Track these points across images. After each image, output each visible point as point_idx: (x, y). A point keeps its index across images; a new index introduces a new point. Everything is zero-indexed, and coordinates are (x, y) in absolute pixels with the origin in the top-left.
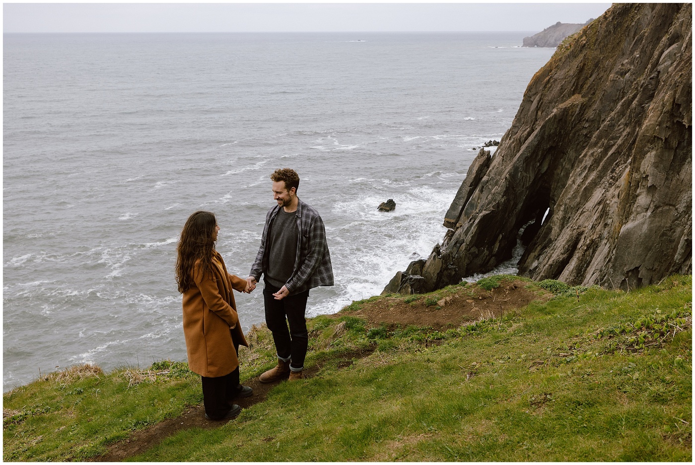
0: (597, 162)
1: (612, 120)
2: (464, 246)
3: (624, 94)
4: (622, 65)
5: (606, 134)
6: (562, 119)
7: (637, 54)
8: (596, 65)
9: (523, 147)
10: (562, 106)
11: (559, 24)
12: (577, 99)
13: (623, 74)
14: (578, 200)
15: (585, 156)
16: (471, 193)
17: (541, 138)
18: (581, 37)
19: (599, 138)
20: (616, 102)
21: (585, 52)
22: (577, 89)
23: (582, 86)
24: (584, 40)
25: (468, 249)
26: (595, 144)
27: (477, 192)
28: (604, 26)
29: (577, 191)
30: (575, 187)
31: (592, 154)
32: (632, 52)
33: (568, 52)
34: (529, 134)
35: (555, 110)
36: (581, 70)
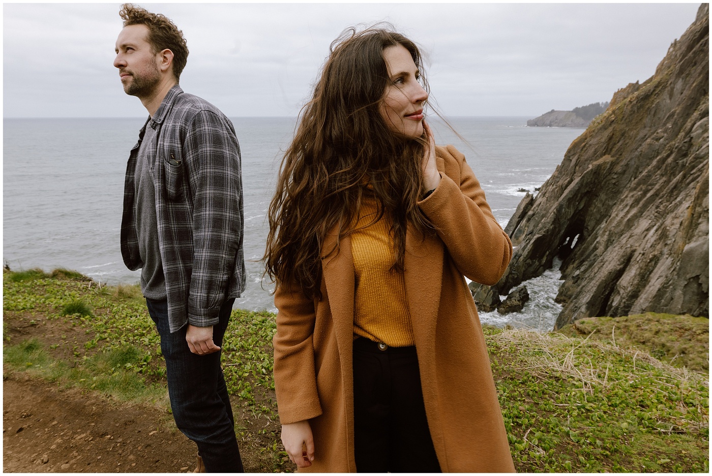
0: (637, 201)
1: (649, 171)
2: (522, 258)
3: (658, 154)
4: (657, 133)
5: (644, 181)
6: (597, 172)
7: (669, 126)
8: (623, 135)
9: (566, 192)
10: (596, 163)
11: (553, 111)
12: (608, 158)
13: (658, 139)
14: (622, 227)
15: (626, 197)
16: (518, 223)
17: (581, 185)
18: (611, 115)
19: (638, 184)
20: (651, 159)
21: (613, 125)
22: (607, 151)
23: (611, 149)
24: (613, 118)
25: (524, 261)
26: (635, 189)
27: (524, 221)
28: (629, 107)
29: (620, 222)
30: (618, 218)
31: (633, 196)
32: (665, 124)
33: (600, 126)
34: (570, 183)
35: (590, 167)
36: (610, 138)
